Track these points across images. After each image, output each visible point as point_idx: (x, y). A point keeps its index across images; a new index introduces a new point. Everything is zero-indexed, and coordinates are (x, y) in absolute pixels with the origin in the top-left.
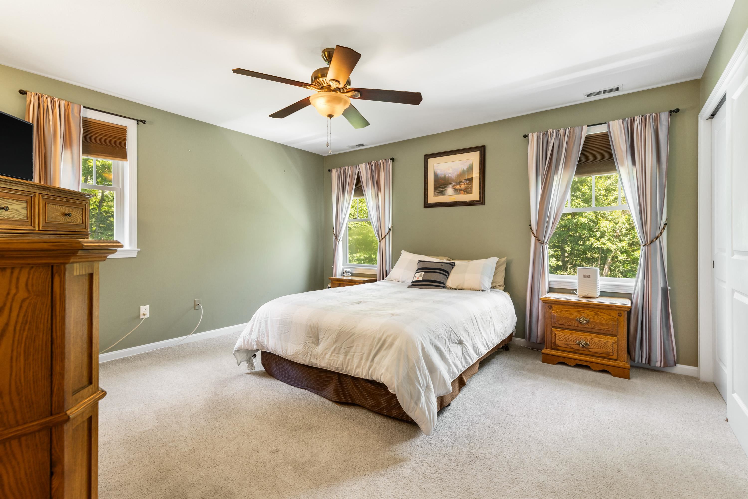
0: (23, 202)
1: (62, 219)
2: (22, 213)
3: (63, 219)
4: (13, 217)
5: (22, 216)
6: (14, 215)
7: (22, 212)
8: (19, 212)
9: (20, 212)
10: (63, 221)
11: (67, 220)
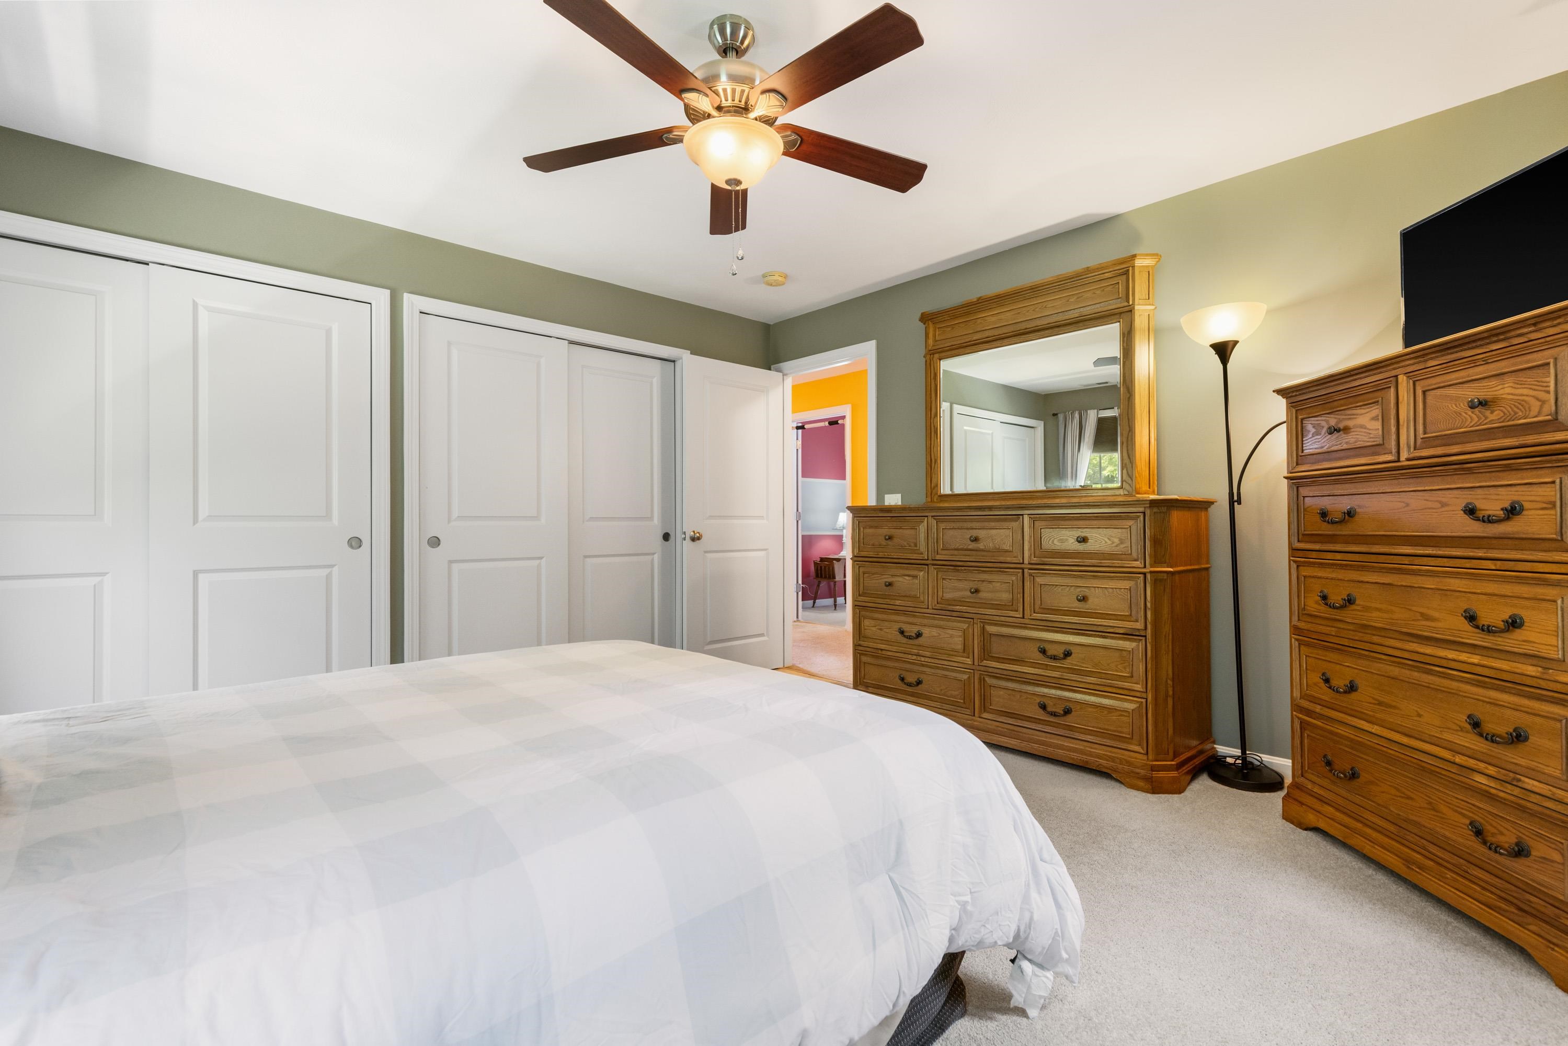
0: (1371, 407)
1: (1472, 420)
2: (1370, 430)
3: (1471, 417)
4: (1356, 442)
5: (1372, 436)
6: (1358, 436)
7: (1370, 428)
8: (1365, 428)
9: (1368, 429)
10: (1472, 424)
11: (1486, 418)
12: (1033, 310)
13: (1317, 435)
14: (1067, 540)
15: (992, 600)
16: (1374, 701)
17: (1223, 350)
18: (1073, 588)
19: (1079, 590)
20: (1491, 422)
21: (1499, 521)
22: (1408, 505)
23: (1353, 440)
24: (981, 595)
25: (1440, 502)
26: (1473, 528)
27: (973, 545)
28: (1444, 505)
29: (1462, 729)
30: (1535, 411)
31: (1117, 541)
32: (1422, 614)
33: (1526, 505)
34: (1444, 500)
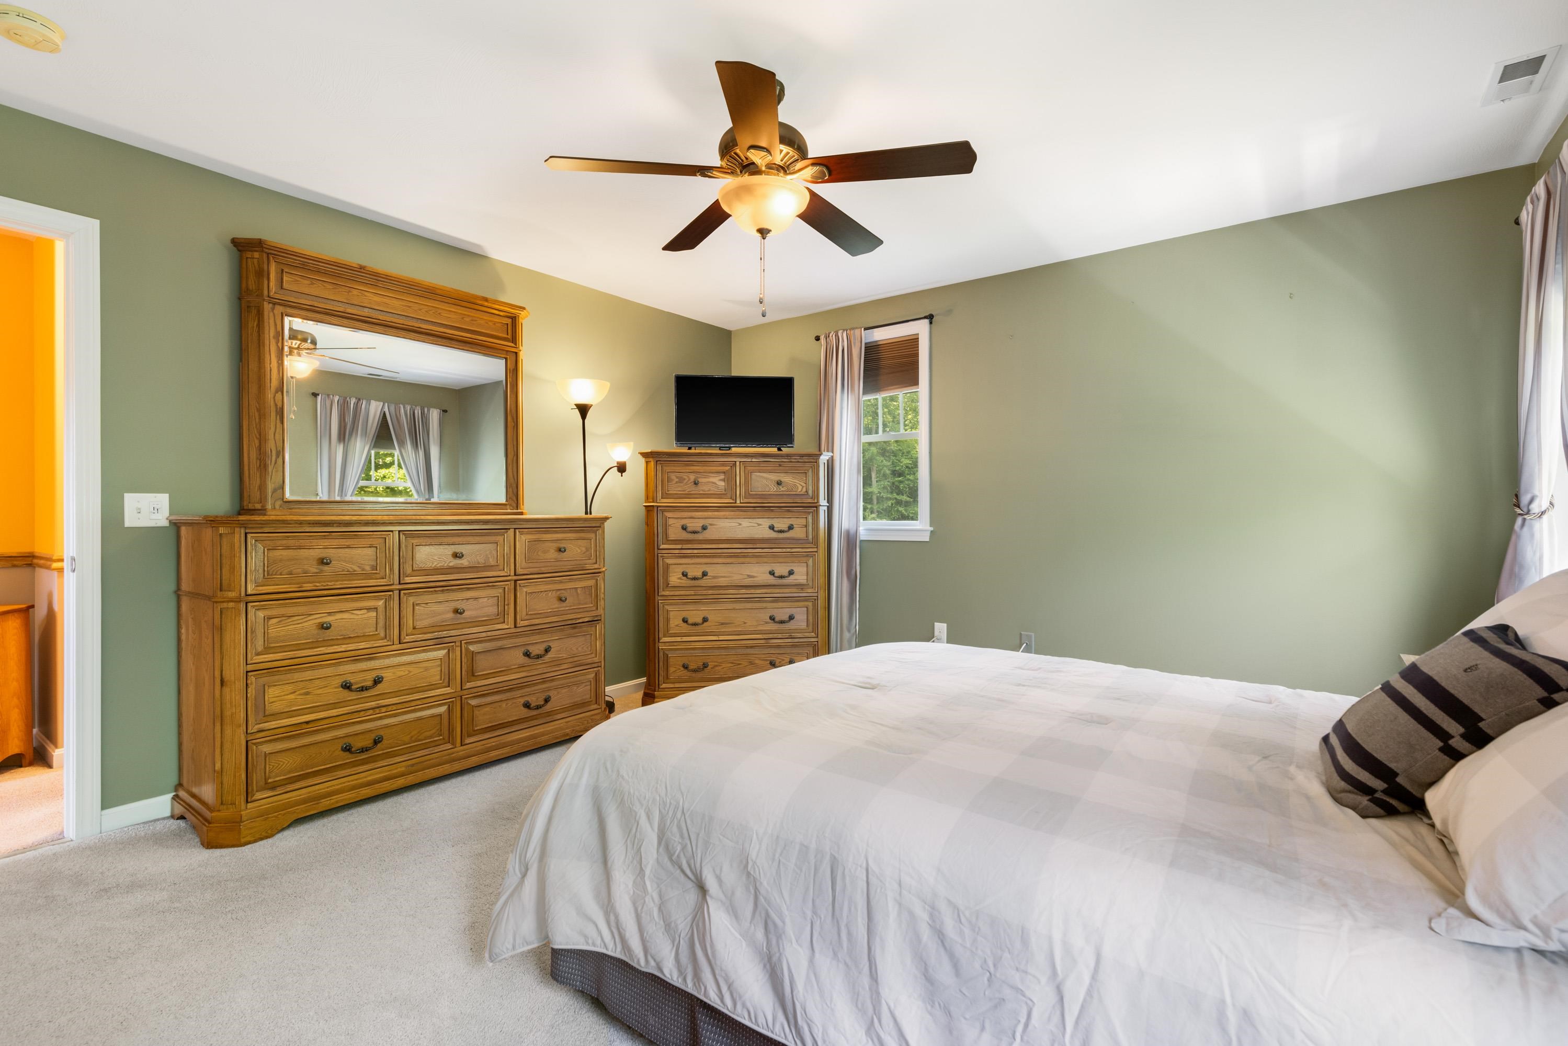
0: (719, 474)
2: (718, 486)
3: (774, 488)
4: (709, 491)
5: (720, 489)
6: (710, 488)
8: (715, 484)
10: (773, 491)
11: (780, 490)
12: (426, 311)
13: (680, 483)
14: (548, 551)
15: (476, 617)
16: (717, 624)
17: (583, 410)
18: (554, 592)
19: (558, 593)
20: (782, 491)
21: (786, 532)
22: (740, 524)
23: (707, 489)
24: (466, 614)
25: (758, 524)
26: (773, 535)
27: (457, 562)
28: (759, 525)
29: (767, 623)
30: (799, 490)
31: (584, 549)
32: (748, 576)
33: (795, 526)
34: (760, 523)
